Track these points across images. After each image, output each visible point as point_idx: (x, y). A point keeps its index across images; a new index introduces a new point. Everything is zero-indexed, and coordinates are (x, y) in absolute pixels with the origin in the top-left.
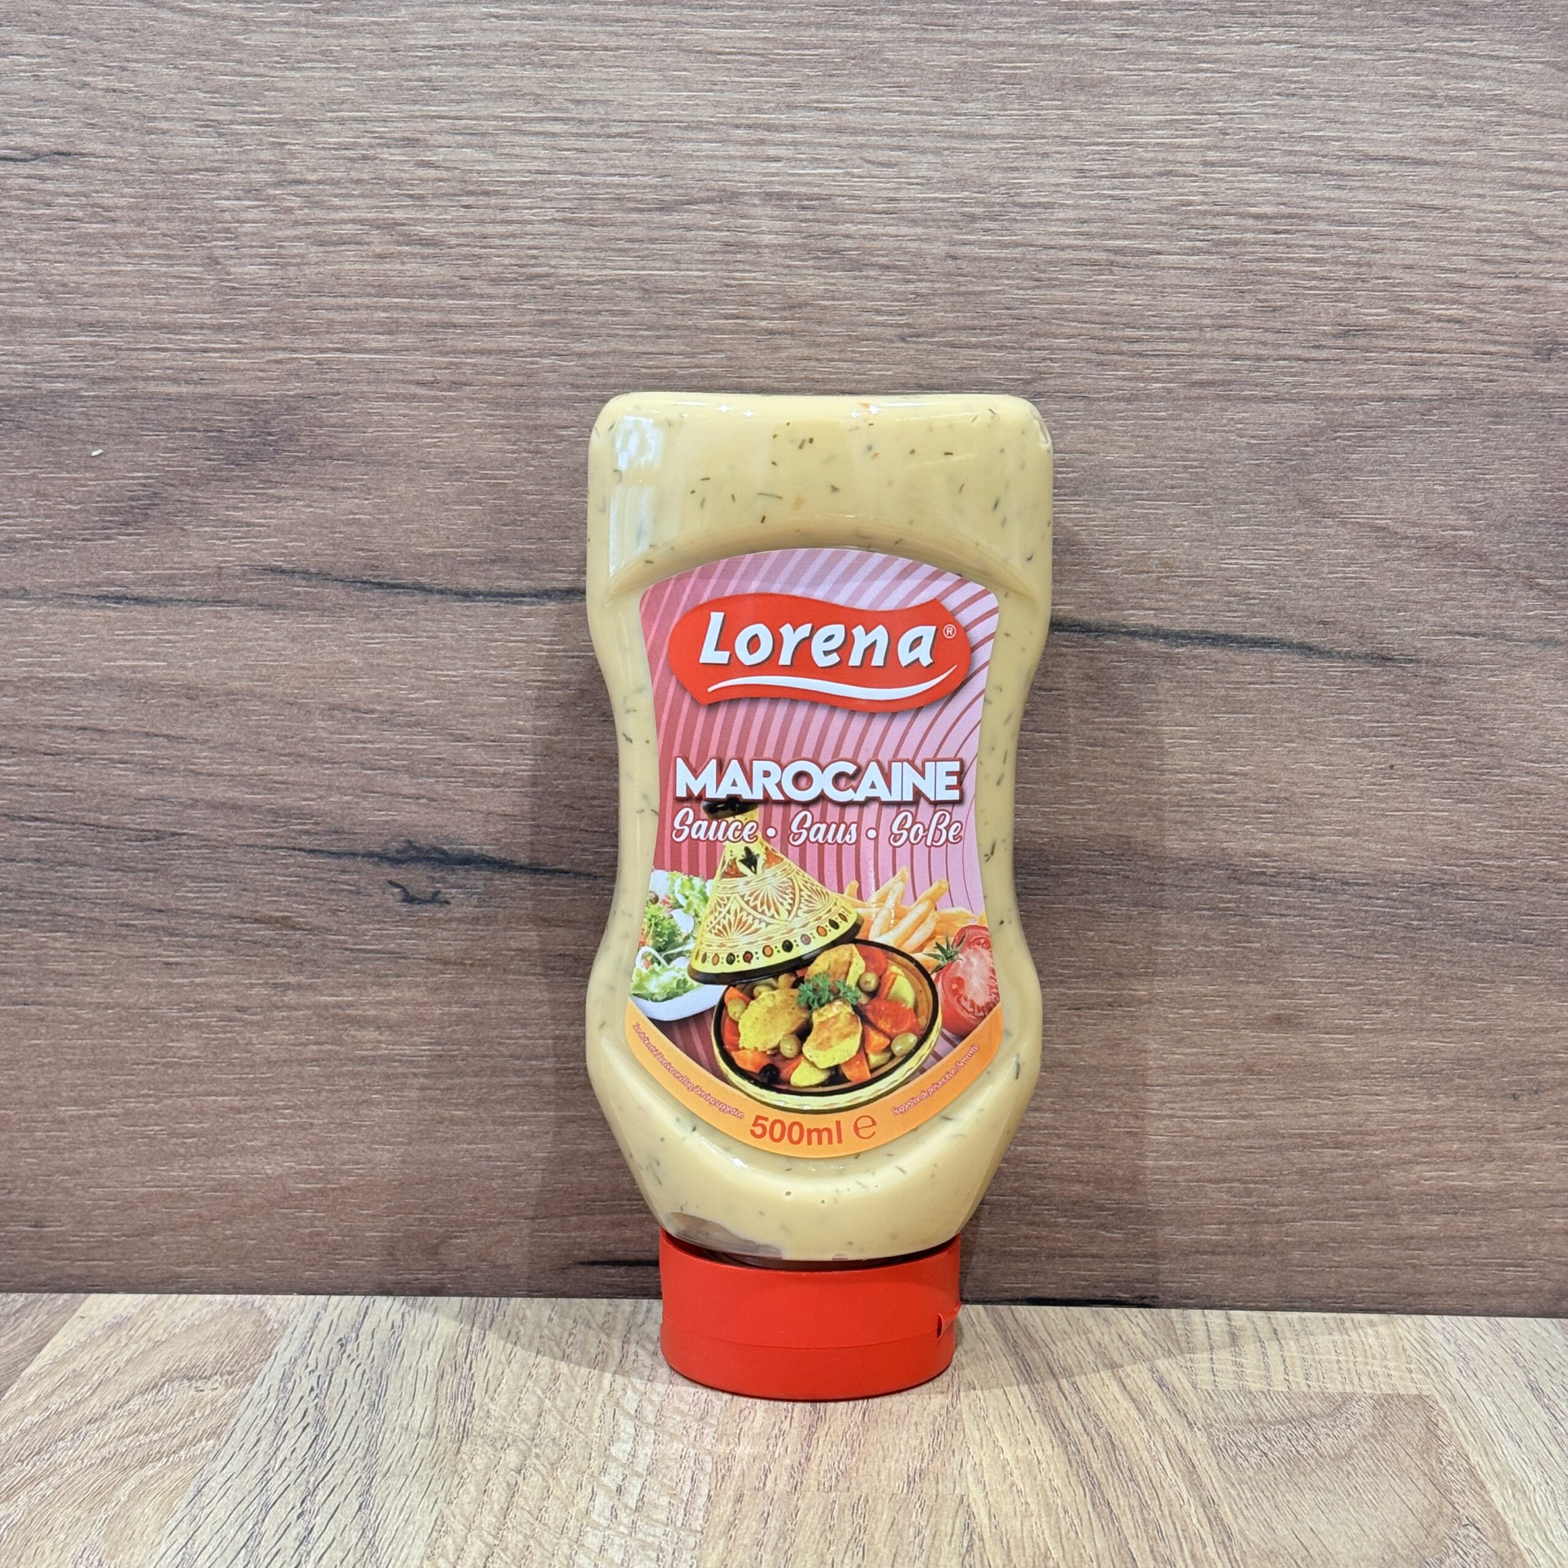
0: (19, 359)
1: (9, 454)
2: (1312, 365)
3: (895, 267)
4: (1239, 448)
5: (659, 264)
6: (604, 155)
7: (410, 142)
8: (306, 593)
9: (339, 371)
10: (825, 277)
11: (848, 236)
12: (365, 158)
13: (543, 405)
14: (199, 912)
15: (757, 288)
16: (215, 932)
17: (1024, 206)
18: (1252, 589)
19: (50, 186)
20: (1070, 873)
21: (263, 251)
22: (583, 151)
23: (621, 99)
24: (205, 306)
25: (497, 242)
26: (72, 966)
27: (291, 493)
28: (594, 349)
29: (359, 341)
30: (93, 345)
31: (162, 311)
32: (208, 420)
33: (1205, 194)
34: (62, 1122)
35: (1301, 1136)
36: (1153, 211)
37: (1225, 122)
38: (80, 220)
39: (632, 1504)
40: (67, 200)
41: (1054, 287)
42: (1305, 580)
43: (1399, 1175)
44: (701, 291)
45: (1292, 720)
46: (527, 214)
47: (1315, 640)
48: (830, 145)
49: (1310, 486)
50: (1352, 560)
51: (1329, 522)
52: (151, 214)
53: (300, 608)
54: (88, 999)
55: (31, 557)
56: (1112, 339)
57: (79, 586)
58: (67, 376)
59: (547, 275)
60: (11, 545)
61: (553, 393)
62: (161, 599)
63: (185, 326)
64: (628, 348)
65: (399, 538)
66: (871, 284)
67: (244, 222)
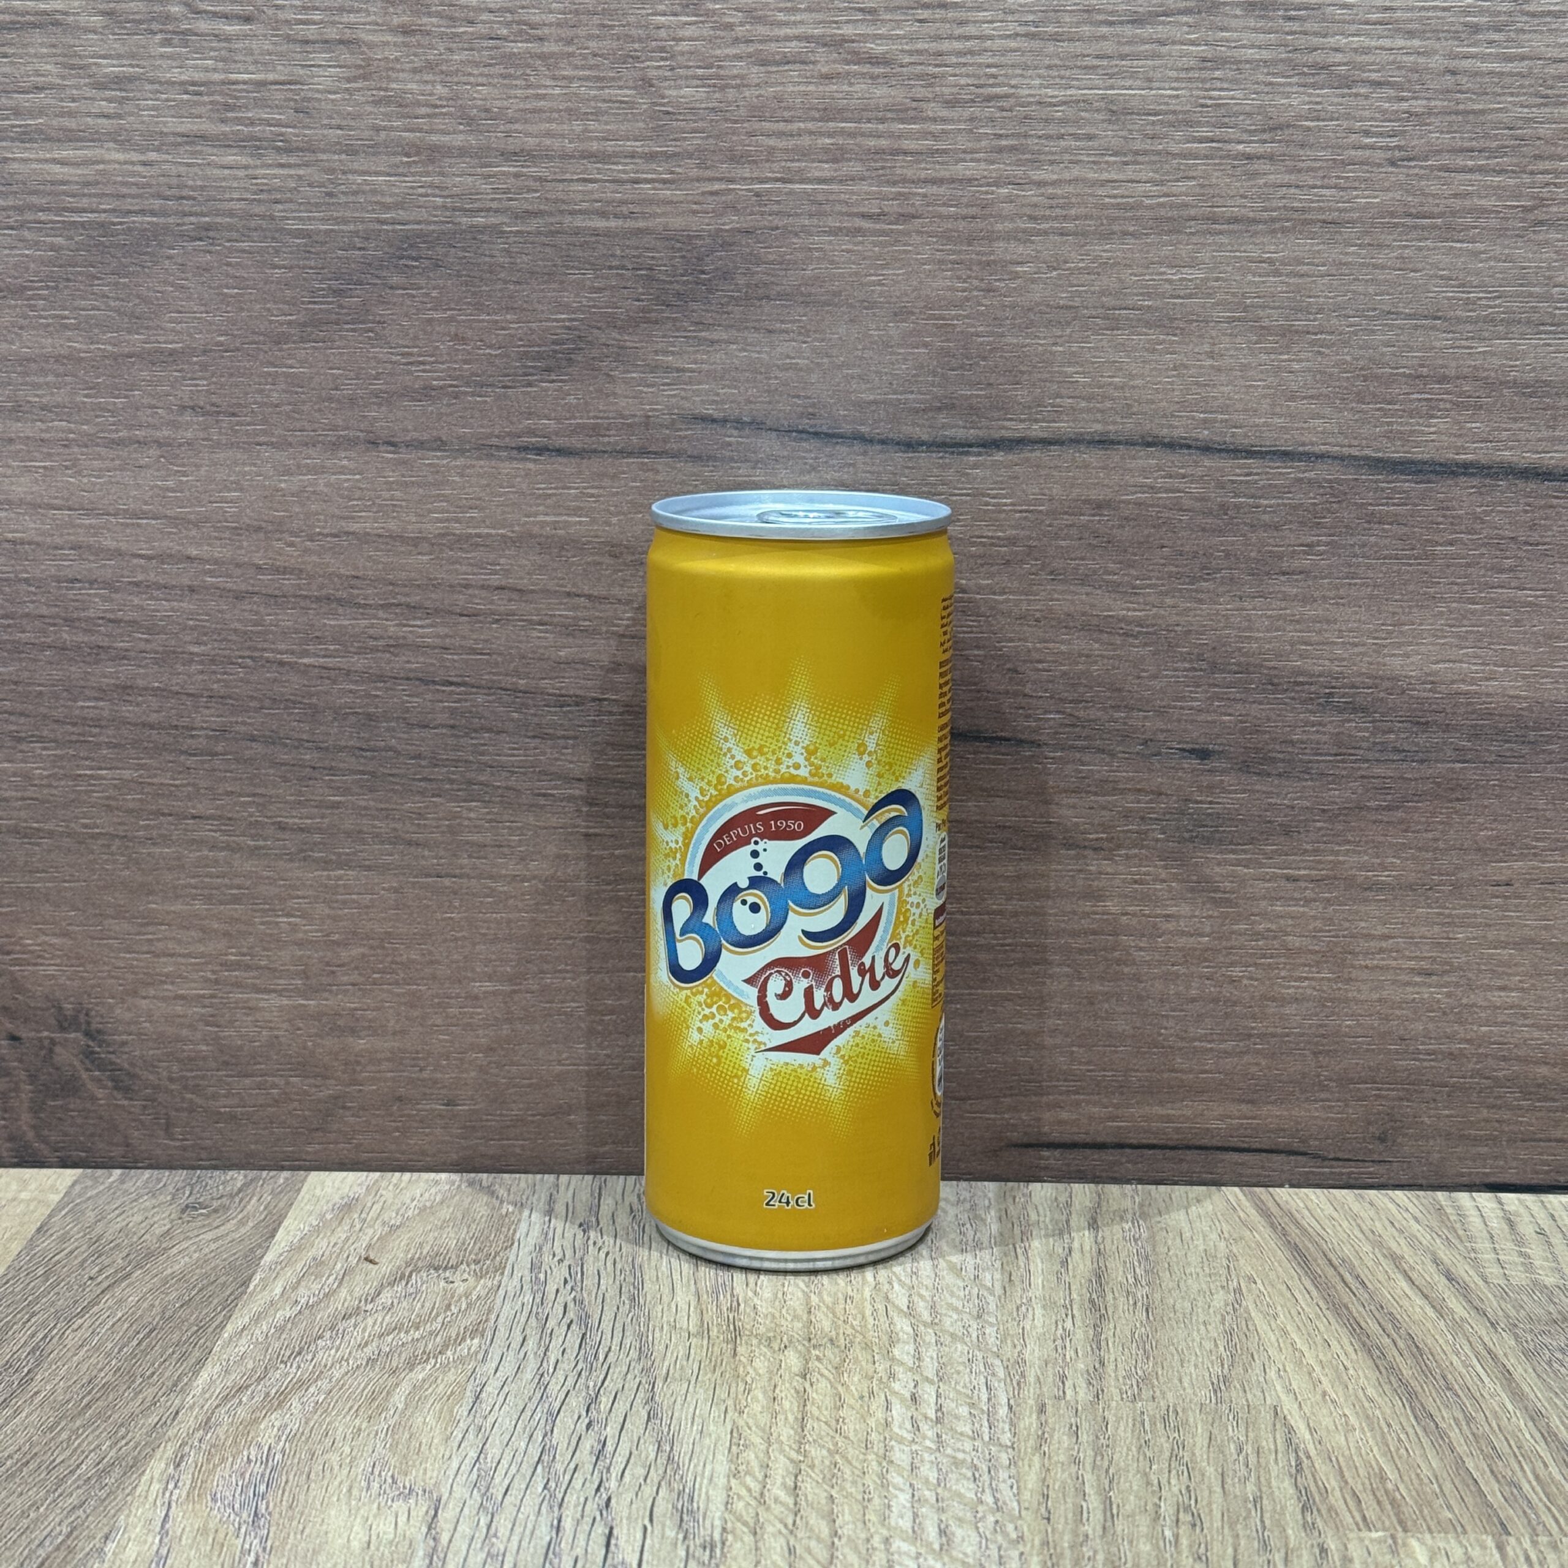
0: (437, 192)
1: (427, 295)
3: (1388, 84)
5: (1129, 83)
8: (738, 443)
9: (778, 202)
10: (1310, 95)
11: (1337, 50)
13: (998, 238)
14: (620, 781)
15: (1236, 108)
21: (700, 72)
24: (637, 133)
25: (954, 60)
26: (487, 837)
27: (725, 336)
28: (1055, 177)
29: (800, 171)
30: (517, 175)
31: (591, 139)
32: (637, 257)
34: (476, 998)
38: (505, 39)
41: (1562, 104)
44: (1174, 112)
46: (986, 29)
52: (581, 32)
53: (732, 459)
54: (503, 872)
55: (449, 405)
57: (497, 437)
58: (489, 210)
59: (1007, 96)
60: (427, 392)
61: (1009, 225)
62: (584, 450)
63: (616, 155)
64: (1091, 175)
65: (838, 384)
66: (1361, 102)
67: (681, 40)
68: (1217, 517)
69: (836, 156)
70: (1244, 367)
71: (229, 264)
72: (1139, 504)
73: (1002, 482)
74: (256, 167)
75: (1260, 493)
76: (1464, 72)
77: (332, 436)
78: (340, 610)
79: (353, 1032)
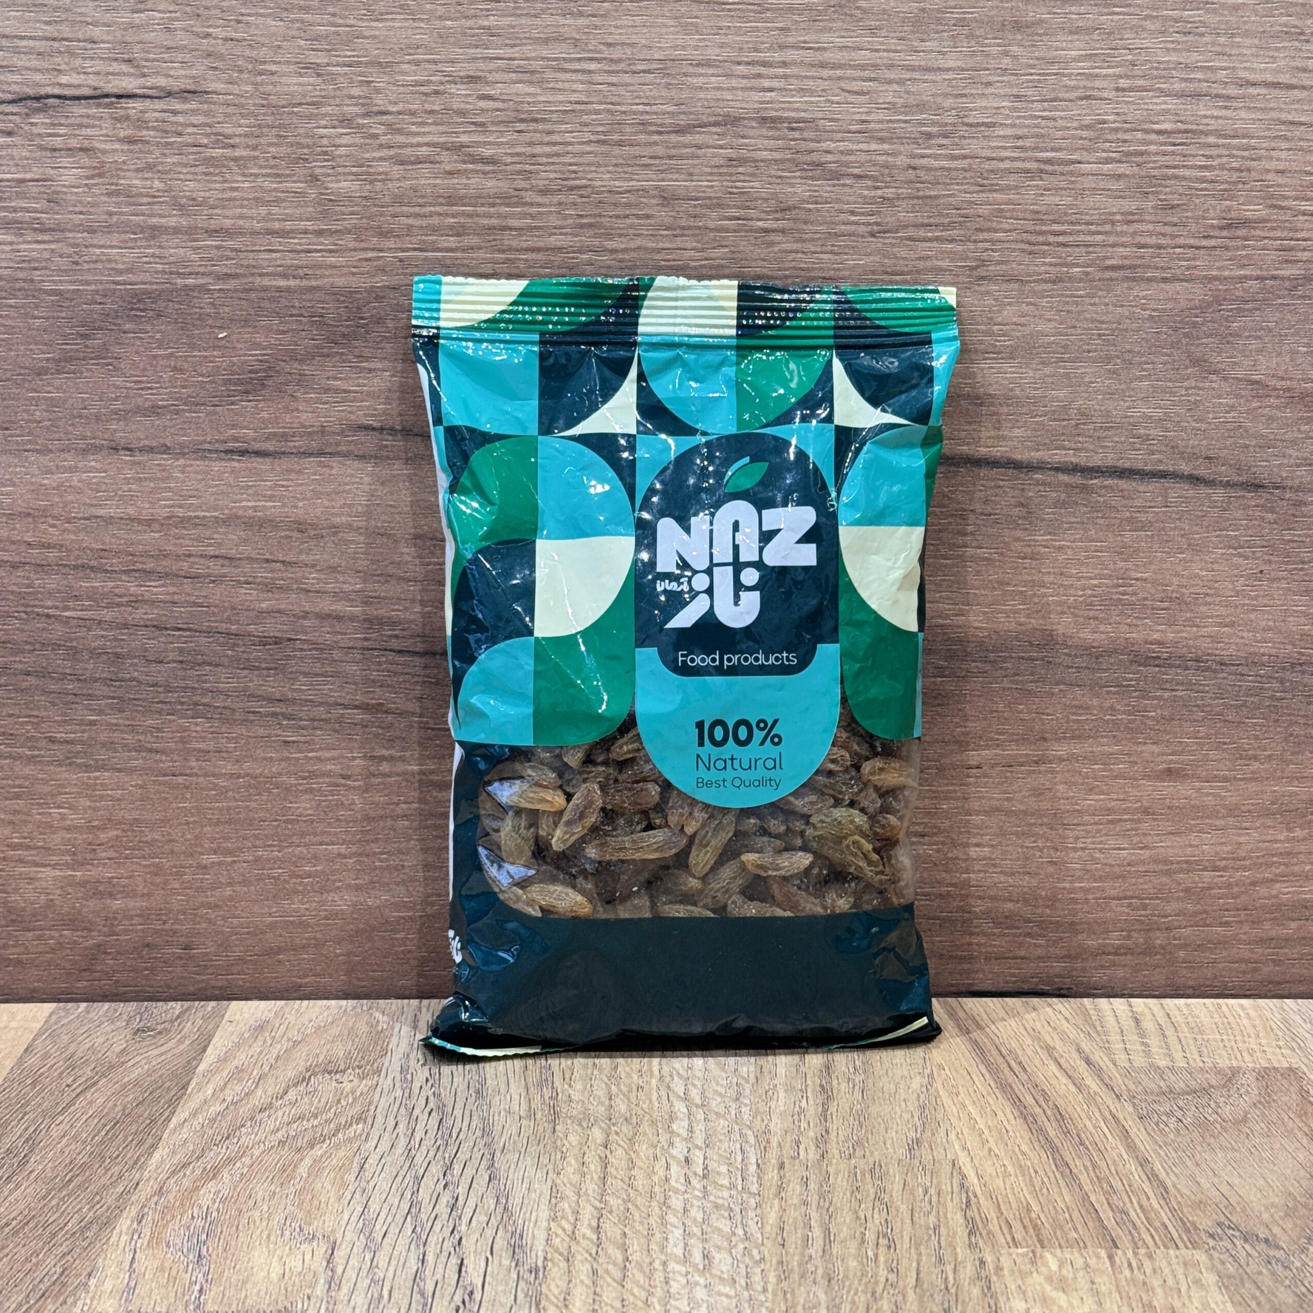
0: (158, 260)
1: (152, 337)
2: (1203, 252)
3: (866, 176)
4: (1143, 319)
5: (676, 176)
6: (631, 88)
7: (472, 79)
8: (393, 446)
9: (416, 266)
10: (810, 185)
11: (828, 152)
12: (436, 93)
14: (310, 701)
15: (755, 195)
16: (324, 717)
17: (971, 125)
18: (1151, 432)
19: (180, 119)
20: (1005, 660)
21: (354, 170)
22: (613, 85)
23: (644, 42)
24: (308, 215)
25: (545, 160)
26: (211, 745)
27: (380, 366)
28: (623, 246)
29: (432, 242)
30: (218, 248)
31: (273, 220)
32: (312, 307)
33: (1117, 114)
34: (205, 867)
35: (1187, 862)
36: (1076, 129)
37: (1135, 55)
38: (205, 146)
39: (700, 1172)
40: (195, 130)
41: (995, 191)
42: (1194, 424)
43: (1263, 891)
44: (710, 198)
45: (1182, 536)
46: (568, 137)
47: (1202, 472)
48: (813, 78)
49: (1200, 349)
50: (1232, 408)
51: (1214, 377)
52: (263, 141)
53: (388, 457)
54: (224, 771)
55: (171, 420)
56: (1041, 233)
57: (209, 443)
58: (197, 273)
59: (585, 187)
60: (155, 410)
62: (276, 452)
63: (292, 231)
64: (651, 245)
66: (847, 189)
67: (339, 146)
69: (459, 231)
74: (19, 243)
76: (923, 168)
77: (82, 444)
78: (92, 575)
79: (111, 895)
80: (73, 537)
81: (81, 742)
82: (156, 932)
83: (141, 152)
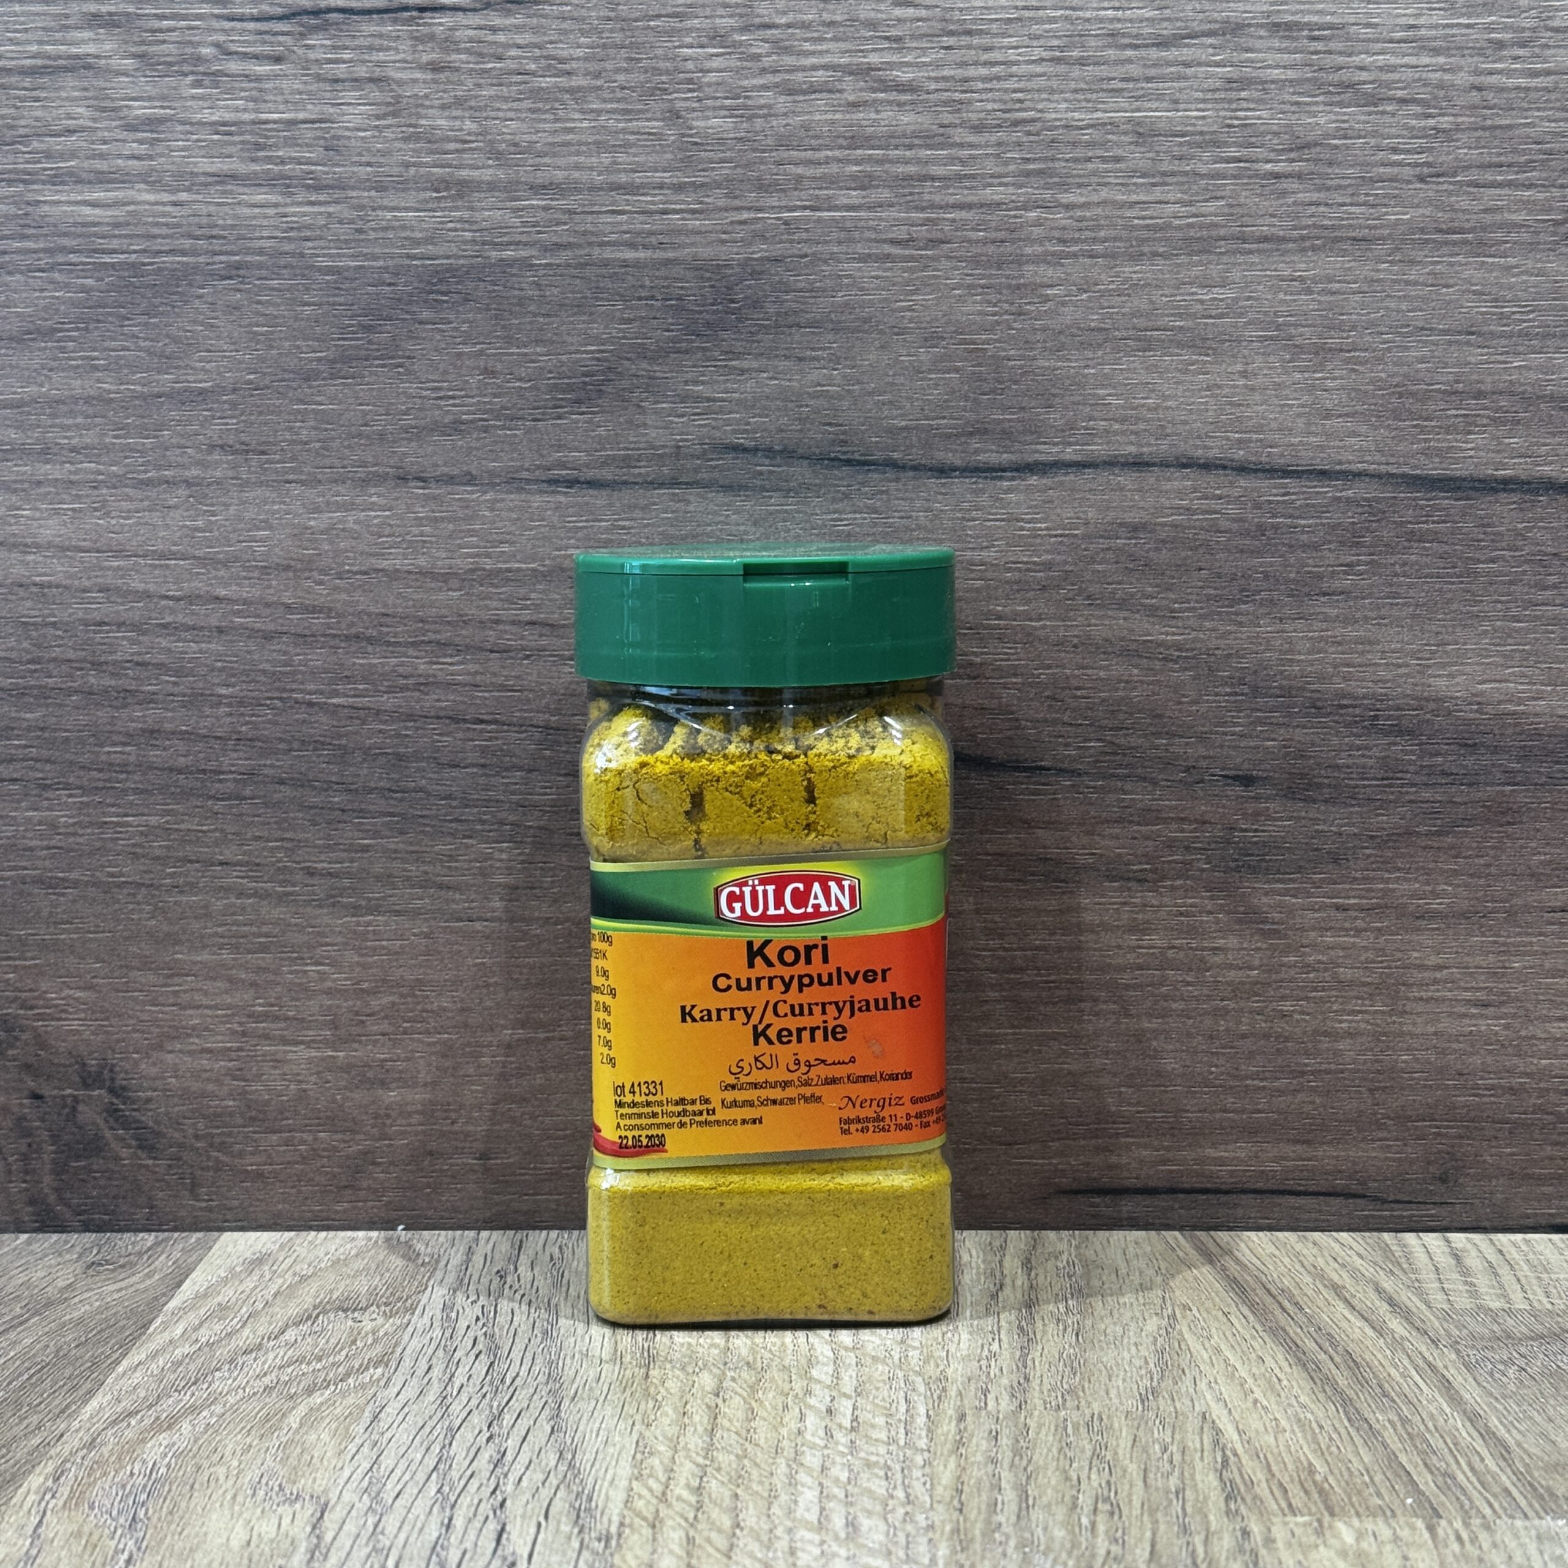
0: (467, 226)
1: (456, 329)
3: (1414, 101)
5: (1155, 105)
8: (770, 472)
9: (807, 230)
10: (1336, 113)
11: (1362, 68)
13: (1027, 262)
15: (1262, 128)
17: (1557, 30)
19: (501, 38)
21: (728, 102)
24: (665, 164)
25: (980, 85)
26: (521, 879)
27: (755, 364)
28: (1083, 200)
29: (829, 198)
30: (546, 209)
31: (619, 171)
32: (668, 287)
34: (509, 1046)
38: (533, 74)
40: (519, 52)
44: (1201, 133)
46: (1012, 55)
52: (609, 65)
53: (763, 489)
54: (536, 914)
55: (478, 439)
57: (527, 470)
58: (518, 243)
59: (1033, 120)
60: (457, 427)
61: (1039, 249)
62: (615, 482)
63: (643, 186)
64: (1120, 197)
65: (870, 411)
66: (1387, 119)
67: (709, 71)
68: (1253, 537)
69: (864, 183)
70: (1278, 386)
71: (259, 302)
72: (1174, 526)
73: (1036, 507)
74: (286, 205)
75: (1297, 513)
76: (1490, 88)
77: (361, 473)
78: (370, 649)
79: (383, 1084)
80: (344, 596)
81: (349, 875)
82: (443, 1134)
83: (449, 82)
